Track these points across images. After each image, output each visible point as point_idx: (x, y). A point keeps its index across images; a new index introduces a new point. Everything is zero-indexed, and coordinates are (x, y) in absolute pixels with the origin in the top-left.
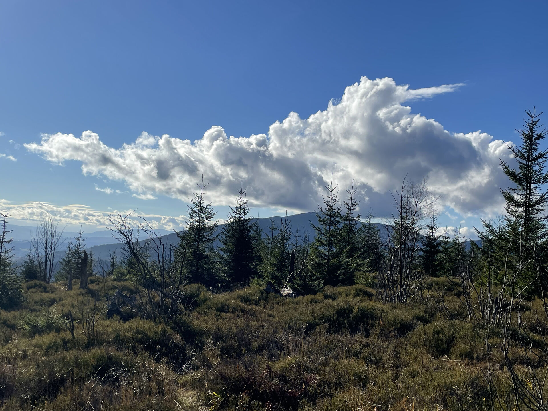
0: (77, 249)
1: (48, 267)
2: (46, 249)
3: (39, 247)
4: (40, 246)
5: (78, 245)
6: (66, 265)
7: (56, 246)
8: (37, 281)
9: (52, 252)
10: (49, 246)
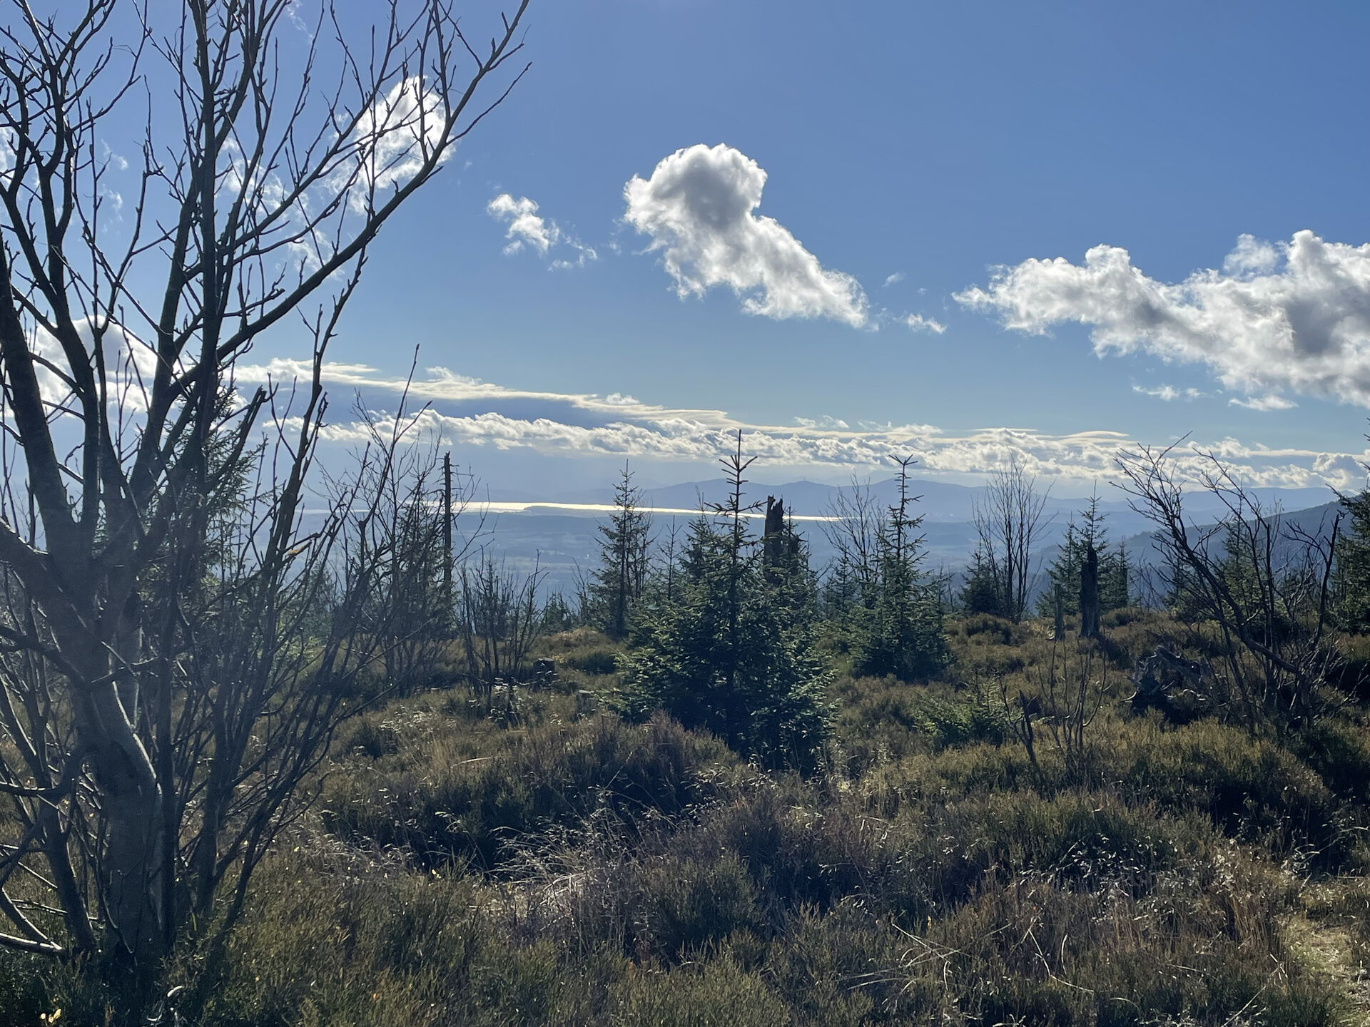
0: (1086, 540)
1: (1015, 582)
2: (1009, 540)
3: (992, 535)
4: (995, 532)
5: (1088, 531)
6: (1064, 579)
7: (1032, 533)
8: (989, 616)
9: (1023, 548)
10: (1016, 531)
